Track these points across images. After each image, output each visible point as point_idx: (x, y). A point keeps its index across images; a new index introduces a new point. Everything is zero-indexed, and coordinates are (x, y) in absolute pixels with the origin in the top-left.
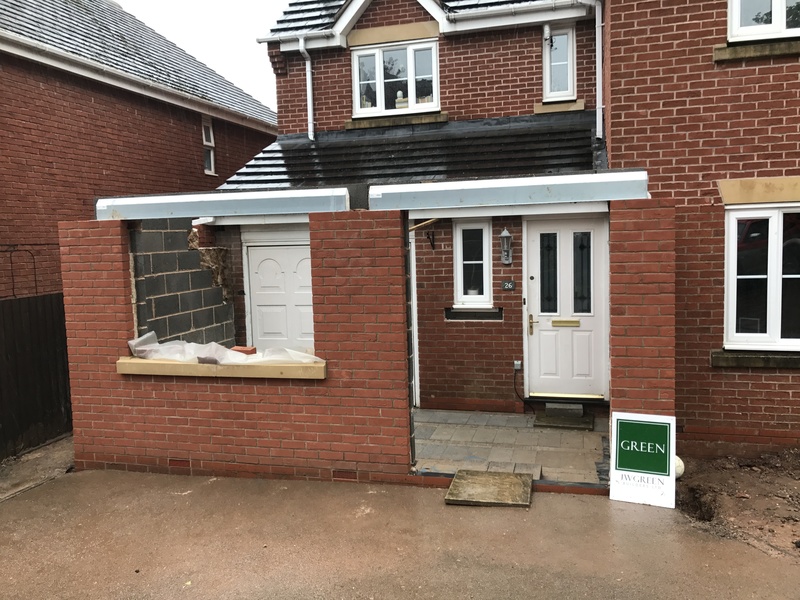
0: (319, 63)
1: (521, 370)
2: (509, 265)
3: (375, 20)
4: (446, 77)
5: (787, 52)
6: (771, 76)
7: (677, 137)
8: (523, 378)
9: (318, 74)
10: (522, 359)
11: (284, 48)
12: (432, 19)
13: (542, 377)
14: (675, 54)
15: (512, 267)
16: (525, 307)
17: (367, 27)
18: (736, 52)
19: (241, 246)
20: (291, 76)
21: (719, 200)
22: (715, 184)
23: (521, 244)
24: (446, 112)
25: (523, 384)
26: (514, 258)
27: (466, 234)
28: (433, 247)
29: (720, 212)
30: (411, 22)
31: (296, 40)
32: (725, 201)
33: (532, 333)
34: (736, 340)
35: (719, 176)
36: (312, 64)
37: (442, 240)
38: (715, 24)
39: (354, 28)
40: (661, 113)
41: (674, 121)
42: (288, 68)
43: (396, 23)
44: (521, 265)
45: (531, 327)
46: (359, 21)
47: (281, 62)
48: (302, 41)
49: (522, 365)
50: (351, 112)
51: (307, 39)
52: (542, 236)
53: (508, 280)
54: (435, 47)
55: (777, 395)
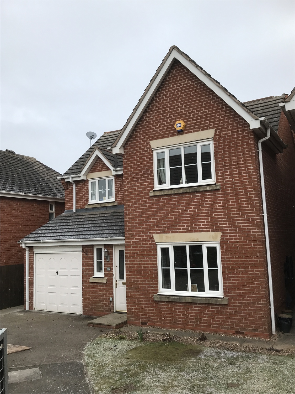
0: (78, 185)
1: (113, 301)
2: (108, 262)
3: (95, 170)
4: (117, 189)
5: (168, 193)
6: (165, 201)
7: (142, 220)
8: (113, 304)
9: (78, 188)
10: (113, 297)
11: (66, 180)
12: (111, 170)
13: (120, 304)
14: (140, 193)
15: (110, 263)
16: (114, 277)
17: (93, 172)
18: (155, 193)
19: (33, 253)
20: (70, 189)
21: (154, 241)
22: (153, 236)
23: (112, 254)
24: (117, 202)
25: (113, 307)
26: (110, 259)
27: (98, 250)
28: (87, 254)
29: (155, 245)
30: (106, 170)
31: (69, 178)
32: (156, 241)
33: (117, 287)
34: (163, 291)
35: (153, 233)
36: (76, 185)
37: (90, 252)
38: (150, 184)
39: (89, 173)
40: (137, 212)
41: (141, 215)
42: (69, 187)
43: (101, 171)
44: (112, 261)
45: (116, 285)
46: (90, 170)
47: (66, 185)
48: (70, 178)
49: (113, 299)
50: (88, 202)
51: (72, 178)
52: (120, 251)
53: (108, 267)
54: (113, 178)
55: (173, 312)
